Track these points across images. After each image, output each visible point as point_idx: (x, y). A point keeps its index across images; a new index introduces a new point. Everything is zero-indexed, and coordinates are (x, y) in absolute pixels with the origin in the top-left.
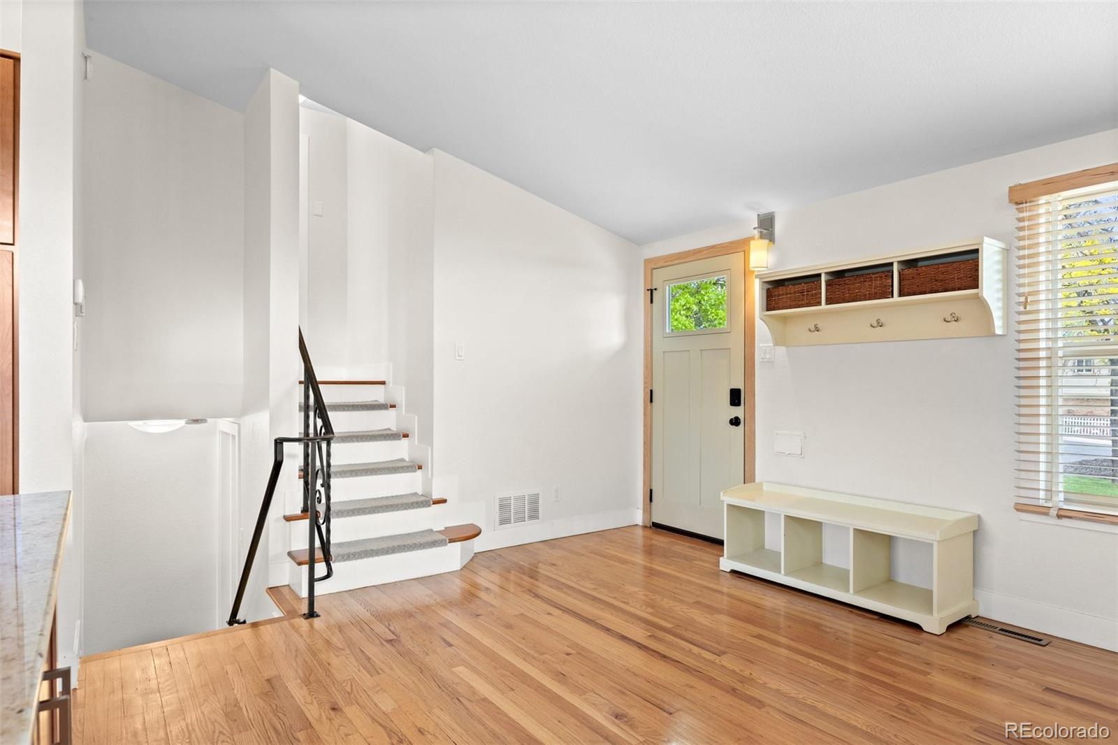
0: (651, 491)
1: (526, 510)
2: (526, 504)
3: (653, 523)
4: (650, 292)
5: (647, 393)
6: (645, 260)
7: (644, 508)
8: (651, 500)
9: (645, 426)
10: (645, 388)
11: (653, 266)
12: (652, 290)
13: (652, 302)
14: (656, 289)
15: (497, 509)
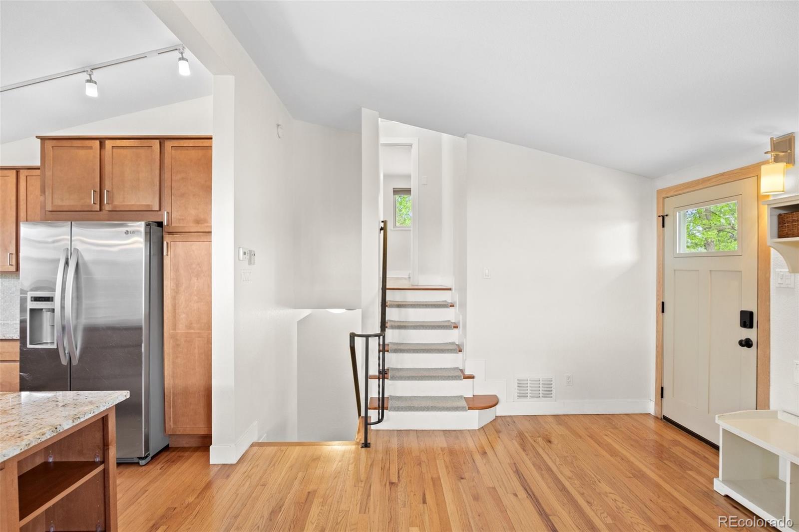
0: (662, 388)
1: (541, 390)
2: (541, 385)
3: (664, 416)
4: (661, 218)
5: (659, 305)
6: (657, 191)
7: (656, 400)
8: (662, 396)
9: (657, 332)
10: (658, 299)
11: (664, 196)
12: (663, 217)
13: (663, 226)
14: (667, 215)
15: (516, 386)
